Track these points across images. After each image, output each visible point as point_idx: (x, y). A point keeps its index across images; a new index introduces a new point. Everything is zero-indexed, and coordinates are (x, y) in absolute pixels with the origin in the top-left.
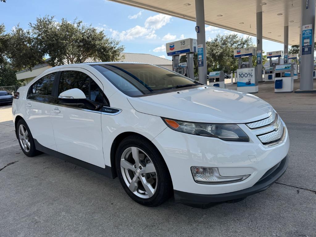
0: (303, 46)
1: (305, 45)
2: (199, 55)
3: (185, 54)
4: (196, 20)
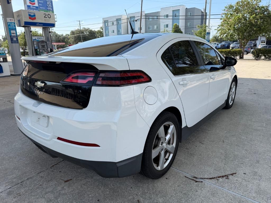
0: (11, 36)
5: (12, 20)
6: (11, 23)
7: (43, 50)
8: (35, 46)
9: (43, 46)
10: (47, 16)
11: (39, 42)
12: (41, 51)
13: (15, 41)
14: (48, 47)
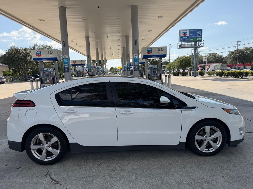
0: (134, 66)
1: (135, 65)
2: (65, 63)
3: (53, 61)
4: (61, 43)
5: (137, 55)
6: (136, 57)
7: (154, 74)
8: (149, 72)
9: (155, 72)
10: (160, 50)
11: (152, 69)
12: (152, 75)
13: (136, 69)
14: (159, 72)
